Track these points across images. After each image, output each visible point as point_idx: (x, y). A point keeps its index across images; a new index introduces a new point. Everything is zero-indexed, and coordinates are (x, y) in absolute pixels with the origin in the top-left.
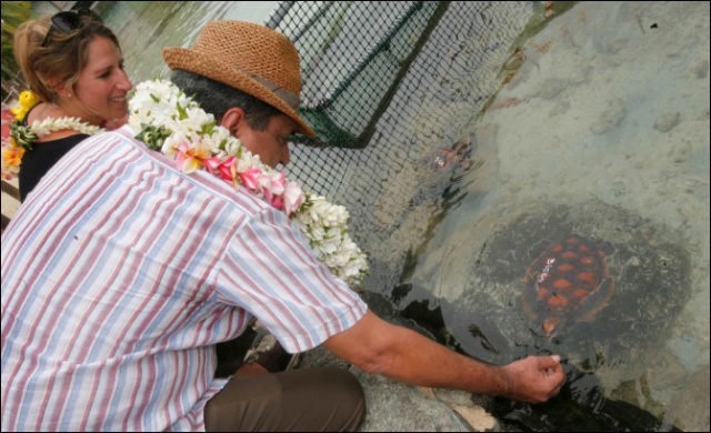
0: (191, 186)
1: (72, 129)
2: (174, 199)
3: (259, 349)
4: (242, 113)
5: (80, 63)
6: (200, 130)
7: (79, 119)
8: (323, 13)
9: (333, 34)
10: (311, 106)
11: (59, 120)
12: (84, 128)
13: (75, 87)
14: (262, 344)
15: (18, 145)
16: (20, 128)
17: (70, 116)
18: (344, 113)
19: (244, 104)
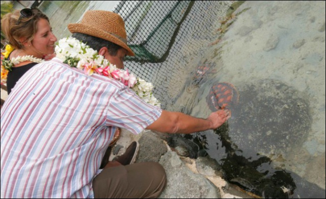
0: (92, 80)
1: (29, 61)
2: (85, 85)
3: (118, 155)
4: (107, 49)
5: (34, 31)
6: (93, 57)
7: (32, 56)
8: (139, 6)
9: (144, 14)
10: (137, 44)
11: (24, 57)
12: (35, 60)
13: (32, 42)
14: (120, 152)
15: (5, 69)
16: (6, 61)
17: (28, 55)
18: (153, 47)
19: (107, 45)
